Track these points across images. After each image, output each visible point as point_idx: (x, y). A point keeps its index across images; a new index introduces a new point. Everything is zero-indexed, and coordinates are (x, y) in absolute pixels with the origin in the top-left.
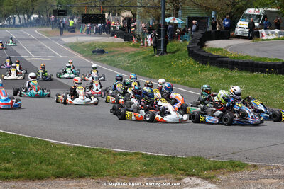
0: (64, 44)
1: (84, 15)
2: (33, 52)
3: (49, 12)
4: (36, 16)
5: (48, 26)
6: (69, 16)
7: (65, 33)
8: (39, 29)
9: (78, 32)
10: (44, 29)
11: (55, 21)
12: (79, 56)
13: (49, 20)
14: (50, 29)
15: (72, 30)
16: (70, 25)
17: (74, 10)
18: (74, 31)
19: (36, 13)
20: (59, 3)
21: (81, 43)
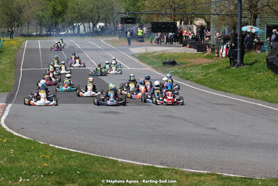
0: (133, 55)
1: (153, 24)
3: (115, 20)
4: (102, 24)
5: (115, 35)
6: (137, 25)
7: (134, 42)
8: (105, 39)
9: (147, 42)
10: (111, 39)
11: (122, 29)
12: (149, 68)
13: (116, 29)
14: (117, 38)
15: (141, 39)
16: (139, 34)
17: (143, 18)
18: (143, 41)
19: (102, 21)
20: (127, 10)
21: (150, 54)
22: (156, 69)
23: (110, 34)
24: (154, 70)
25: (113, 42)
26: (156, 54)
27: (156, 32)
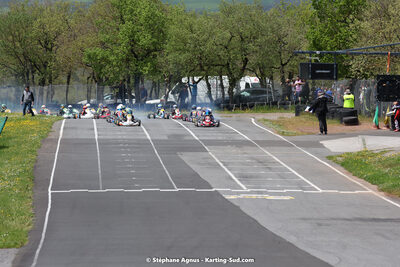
0: (330, 158)
1: (382, 79)
2: (243, 178)
3: (287, 69)
4: (253, 80)
5: (284, 106)
6: (343, 82)
7: (333, 126)
8: (261, 116)
9: (366, 125)
10: (274, 116)
11: (305, 93)
12: (371, 190)
13: (288, 91)
14: (290, 115)
16: (347, 105)
17: (355, 65)
18: (355, 122)
19: (253, 72)
20: (316, 44)
21: (372, 154)
22: (389, 192)
23: (273, 105)
24: (382, 196)
25: (279, 123)
26: (388, 155)
27: (388, 100)
